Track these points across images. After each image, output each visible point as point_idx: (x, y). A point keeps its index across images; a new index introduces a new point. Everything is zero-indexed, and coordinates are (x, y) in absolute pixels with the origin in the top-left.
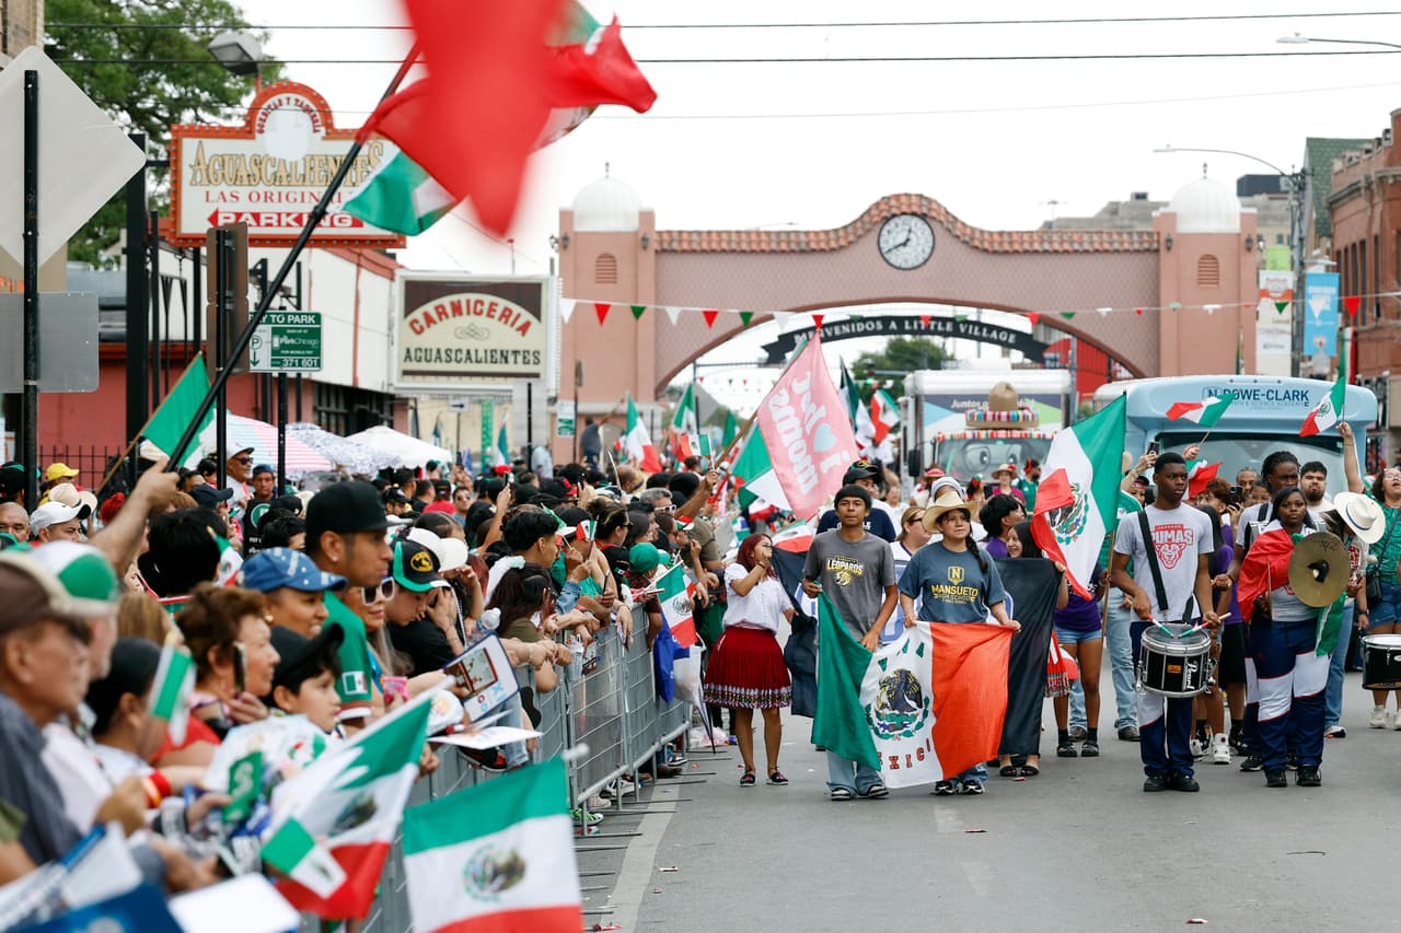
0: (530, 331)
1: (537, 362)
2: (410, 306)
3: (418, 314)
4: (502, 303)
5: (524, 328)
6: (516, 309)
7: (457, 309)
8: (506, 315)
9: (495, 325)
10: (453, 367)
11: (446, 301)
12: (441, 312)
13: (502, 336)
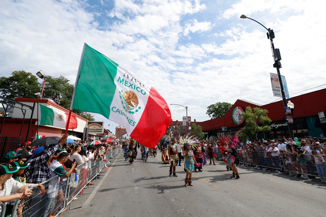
0: (101, 127)
1: (101, 130)
2: (88, 124)
3: (89, 125)
4: (98, 124)
5: (100, 127)
6: (100, 125)
7: (93, 125)
8: (98, 125)
9: (97, 126)
10: (92, 130)
11: (92, 124)
12: (92, 125)
13: (98, 128)
